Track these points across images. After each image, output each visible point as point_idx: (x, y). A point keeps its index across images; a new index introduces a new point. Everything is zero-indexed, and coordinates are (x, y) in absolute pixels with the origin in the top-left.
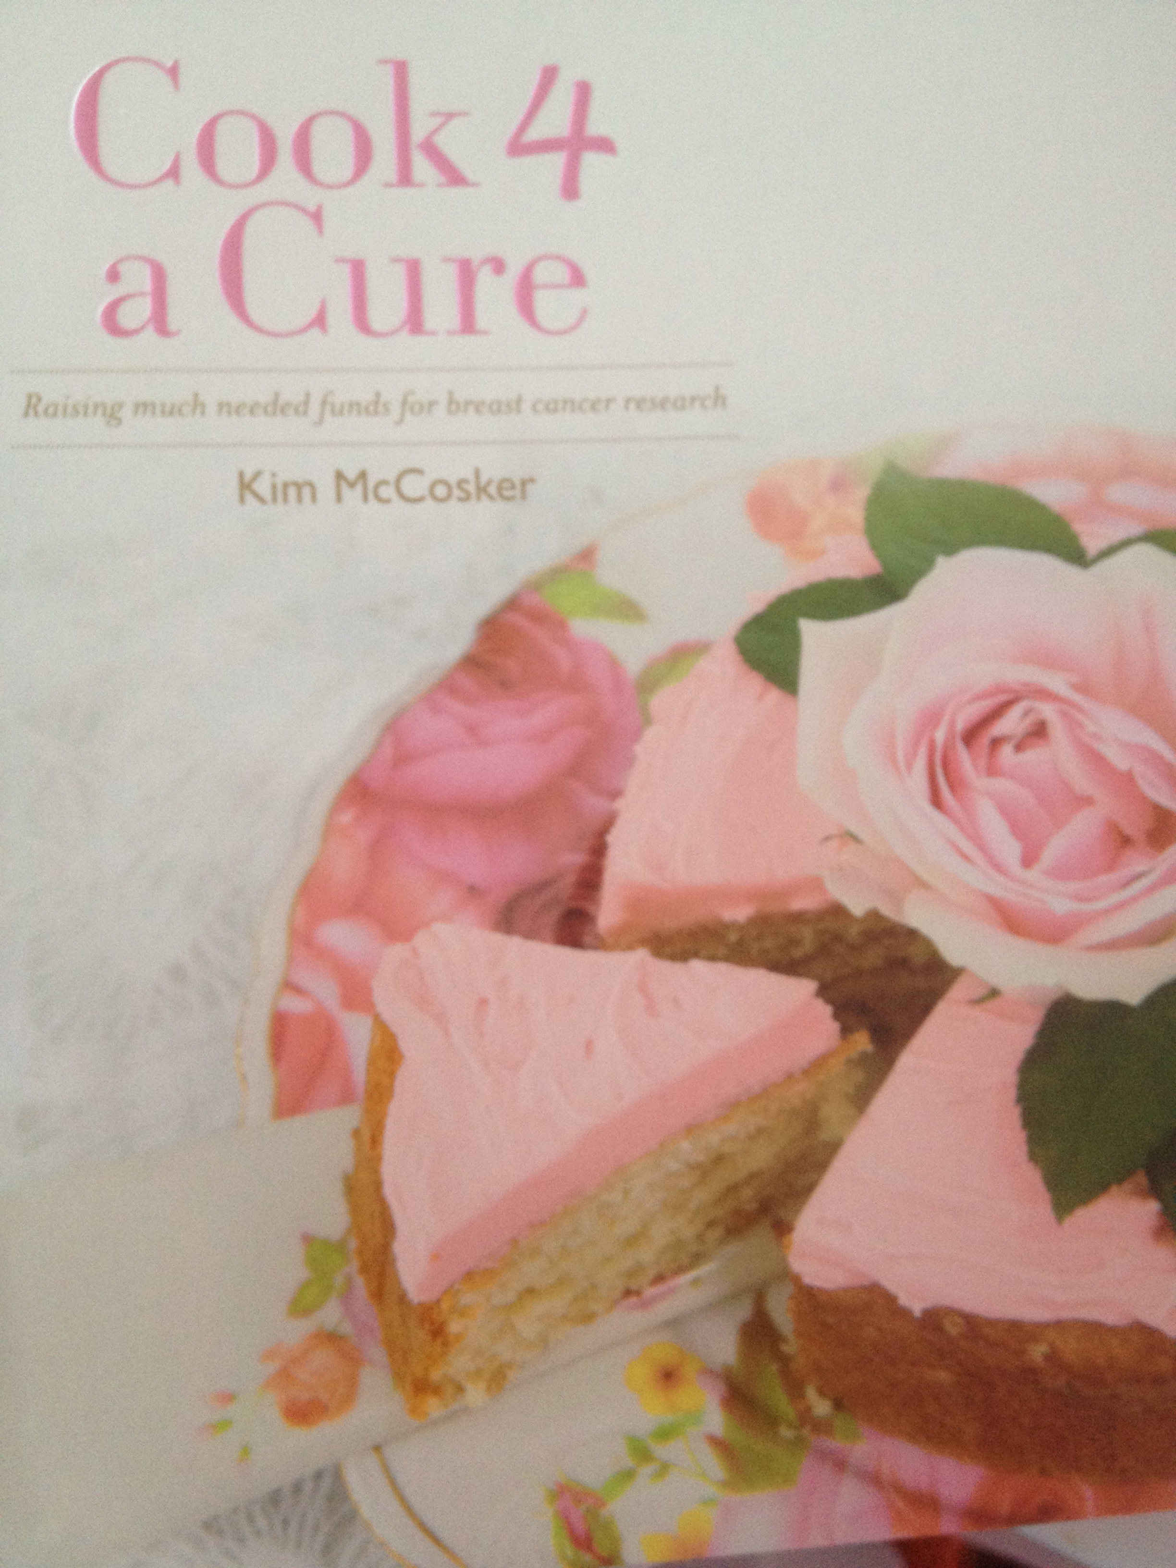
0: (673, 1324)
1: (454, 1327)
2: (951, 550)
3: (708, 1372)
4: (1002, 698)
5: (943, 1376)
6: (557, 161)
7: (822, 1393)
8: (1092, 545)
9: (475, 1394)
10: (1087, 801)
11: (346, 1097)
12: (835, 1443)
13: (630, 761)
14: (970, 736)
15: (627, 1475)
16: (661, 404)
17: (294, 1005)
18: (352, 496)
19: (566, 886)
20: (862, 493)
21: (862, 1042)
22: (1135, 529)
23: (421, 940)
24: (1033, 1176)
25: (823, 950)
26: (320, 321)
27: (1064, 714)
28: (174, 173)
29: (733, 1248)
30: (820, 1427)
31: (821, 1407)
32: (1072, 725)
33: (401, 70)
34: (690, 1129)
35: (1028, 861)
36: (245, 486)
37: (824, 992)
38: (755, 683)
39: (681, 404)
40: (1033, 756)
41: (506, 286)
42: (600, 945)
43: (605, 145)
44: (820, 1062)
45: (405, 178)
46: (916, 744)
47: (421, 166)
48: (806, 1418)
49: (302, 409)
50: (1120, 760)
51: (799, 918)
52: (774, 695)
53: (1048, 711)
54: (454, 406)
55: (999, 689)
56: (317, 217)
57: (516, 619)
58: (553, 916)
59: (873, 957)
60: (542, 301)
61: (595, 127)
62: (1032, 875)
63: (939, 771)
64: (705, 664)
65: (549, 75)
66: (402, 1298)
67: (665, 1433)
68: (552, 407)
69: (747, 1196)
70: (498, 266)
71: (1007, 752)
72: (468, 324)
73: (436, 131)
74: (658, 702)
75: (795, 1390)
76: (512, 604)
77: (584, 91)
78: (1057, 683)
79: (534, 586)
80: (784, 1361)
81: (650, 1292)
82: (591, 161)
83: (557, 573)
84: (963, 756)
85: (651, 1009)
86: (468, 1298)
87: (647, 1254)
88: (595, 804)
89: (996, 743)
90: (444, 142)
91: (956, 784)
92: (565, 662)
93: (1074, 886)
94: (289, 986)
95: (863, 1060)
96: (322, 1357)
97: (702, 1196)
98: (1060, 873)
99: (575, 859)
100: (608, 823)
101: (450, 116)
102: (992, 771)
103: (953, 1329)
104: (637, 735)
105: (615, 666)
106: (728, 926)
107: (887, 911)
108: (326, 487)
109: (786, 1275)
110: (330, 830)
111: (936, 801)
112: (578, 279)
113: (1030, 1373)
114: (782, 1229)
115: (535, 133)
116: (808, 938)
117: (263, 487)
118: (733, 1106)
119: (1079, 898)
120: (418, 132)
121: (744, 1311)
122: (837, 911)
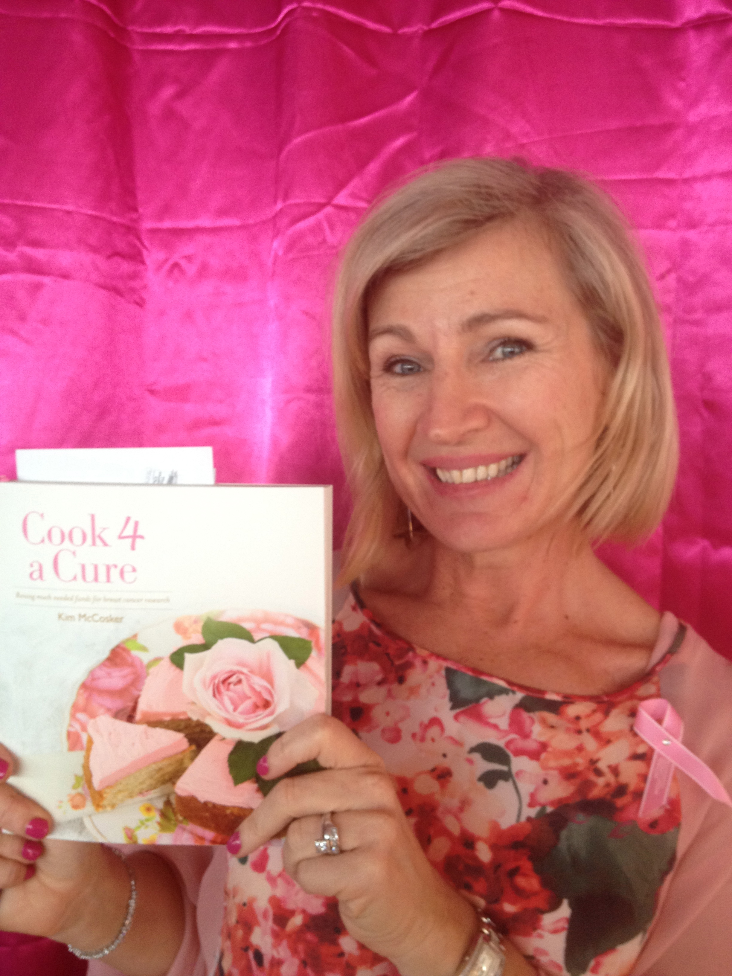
0: (150, 800)
1: (105, 795)
2: (222, 638)
3: (157, 809)
4: (231, 674)
5: (207, 814)
6: (129, 541)
7: (181, 815)
8: (256, 637)
9: (109, 809)
10: (249, 698)
11: (82, 749)
12: (184, 825)
13: (143, 684)
14: (224, 681)
15: (139, 827)
16: (154, 601)
17: (72, 730)
18: (83, 619)
19: (129, 709)
20: (201, 624)
21: (194, 747)
22: (267, 635)
23: (98, 719)
24: (230, 778)
25: (186, 727)
26: (75, 578)
27: (246, 678)
28: (43, 541)
29: (163, 787)
30: (181, 822)
31: (180, 818)
32: (248, 680)
33: (93, 517)
34: (155, 763)
35: (235, 710)
36: (60, 616)
37: (186, 736)
38: (173, 667)
39: (159, 601)
40: (239, 687)
41: (118, 571)
42: (137, 723)
43: (142, 537)
44: (184, 751)
45: (94, 544)
46: (210, 683)
47: (98, 542)
48: (177, 820)
49: (71, 599)
50: (258, 688)
51: (181, 720)
52: (178, 671)
53: (242, 677)
54: (106, 600)
55: (231, 671)
56: (74, 553)
57: (120, 650)
58: (126, 716)
59: (198, 730)
60: (126, 575)
61: (139, 533)
62: (236, 713)
63: (216, 690)
64: (162, 662)
65: (128, 519)
66: (94, 789)
67: (147, 820)
68: (129, 600)
69: (167, 777)
70: (116, 566)
71: (232, 687)
72: (108, 580)
73: (101, 533)
74: (151, 670)
75: (175, 813)
76: (118, 647)
77: (137, 524)
78: (245, 670)
79: (123, 642)
80: (173, 809)
81: (146, 793)
82: (138, 541)
83: (128, 640)
84: (222, 687)
85: (147, 738)
86: (108, 790)
87: (145, 786)
88: (135, 693)
89: (229, 684)
90: (103, 536)
91: (219, 692)
92: (129, 660)
93: (245, 716)
94: (71, 725)
95: (194, 751)
96: (78, 798)
97: (157, 776)
98: (242, 713)
99: (131, 704)
100: (138, 697)
101: (104, 529)
102: (228, 689)
103: (210, 806)
104: (146, 677)
105: (141, 663)
106: (165, 721)
107: (201, 720)
108: (77, 617)
109: (174, 793)
110: (78, 694)
111: (214, 695)
112: (134, 570)
113: (226, 816)
114: (174, 783)
115: (125, 534)
116: (183, 725)
117: (63, 616)
118: (164, 759)
119: (247, 719)
120: (97, 532)
121: (165, 799)
122: (189, 719)
